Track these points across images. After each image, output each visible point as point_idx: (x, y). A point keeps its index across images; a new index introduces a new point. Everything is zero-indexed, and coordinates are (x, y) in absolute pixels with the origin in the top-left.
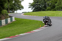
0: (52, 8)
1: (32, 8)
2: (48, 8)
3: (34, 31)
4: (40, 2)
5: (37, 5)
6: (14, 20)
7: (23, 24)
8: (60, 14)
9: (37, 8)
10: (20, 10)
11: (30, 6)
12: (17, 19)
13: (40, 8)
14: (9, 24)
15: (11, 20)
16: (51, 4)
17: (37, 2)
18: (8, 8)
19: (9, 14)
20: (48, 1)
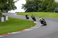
0: (43, 10)
1: (25, 9)
2: (40, 9)
3: (25, 31)
7: (16, 23)
8: (50, 15)
10: (14, 10)
11: (23, 7)
12: (10, 19)
13: (32, 9)
14: (3, 23)
15: (5, 19)
16: (43, 5)
18: (2, 7)
19: (3, 14)
20: (40, 2)
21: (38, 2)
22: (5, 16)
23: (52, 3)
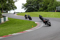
0: (44, 9)
1: (25, 8)
4: (33, 3)
5: (30, 6)
6: (7, 19)
8: (52, 15)
9: (30, 9)
10: (14, 10)
11: (23, 6)
13: (33, 9)
14: (3, 23)
15: (5, 19)
16: (44, 5)
17: (30, 3)
19: (3, 14)
20: (41, 2)
21: (38, 2)
22: (5, 17)
23: (53, 2)
